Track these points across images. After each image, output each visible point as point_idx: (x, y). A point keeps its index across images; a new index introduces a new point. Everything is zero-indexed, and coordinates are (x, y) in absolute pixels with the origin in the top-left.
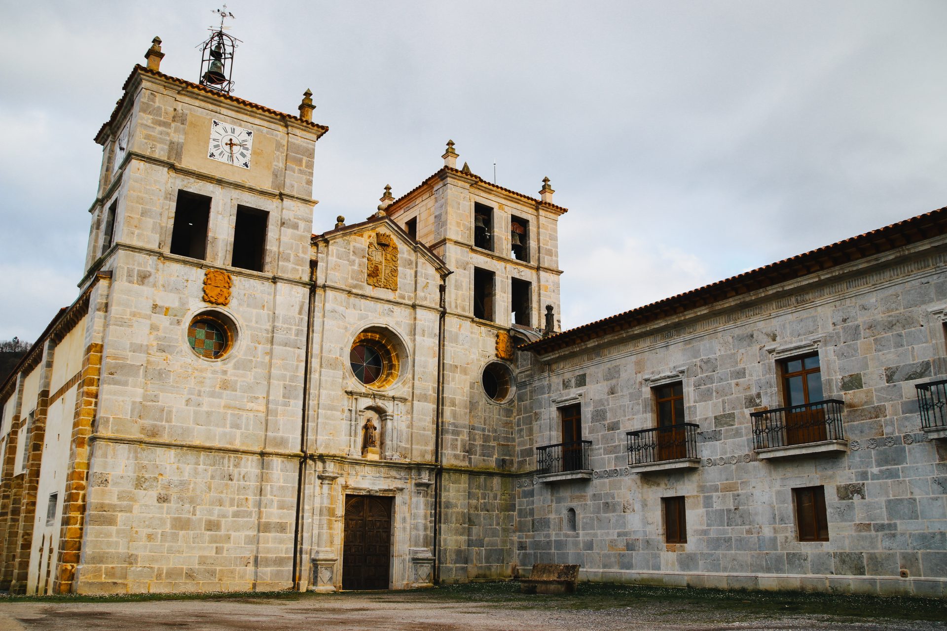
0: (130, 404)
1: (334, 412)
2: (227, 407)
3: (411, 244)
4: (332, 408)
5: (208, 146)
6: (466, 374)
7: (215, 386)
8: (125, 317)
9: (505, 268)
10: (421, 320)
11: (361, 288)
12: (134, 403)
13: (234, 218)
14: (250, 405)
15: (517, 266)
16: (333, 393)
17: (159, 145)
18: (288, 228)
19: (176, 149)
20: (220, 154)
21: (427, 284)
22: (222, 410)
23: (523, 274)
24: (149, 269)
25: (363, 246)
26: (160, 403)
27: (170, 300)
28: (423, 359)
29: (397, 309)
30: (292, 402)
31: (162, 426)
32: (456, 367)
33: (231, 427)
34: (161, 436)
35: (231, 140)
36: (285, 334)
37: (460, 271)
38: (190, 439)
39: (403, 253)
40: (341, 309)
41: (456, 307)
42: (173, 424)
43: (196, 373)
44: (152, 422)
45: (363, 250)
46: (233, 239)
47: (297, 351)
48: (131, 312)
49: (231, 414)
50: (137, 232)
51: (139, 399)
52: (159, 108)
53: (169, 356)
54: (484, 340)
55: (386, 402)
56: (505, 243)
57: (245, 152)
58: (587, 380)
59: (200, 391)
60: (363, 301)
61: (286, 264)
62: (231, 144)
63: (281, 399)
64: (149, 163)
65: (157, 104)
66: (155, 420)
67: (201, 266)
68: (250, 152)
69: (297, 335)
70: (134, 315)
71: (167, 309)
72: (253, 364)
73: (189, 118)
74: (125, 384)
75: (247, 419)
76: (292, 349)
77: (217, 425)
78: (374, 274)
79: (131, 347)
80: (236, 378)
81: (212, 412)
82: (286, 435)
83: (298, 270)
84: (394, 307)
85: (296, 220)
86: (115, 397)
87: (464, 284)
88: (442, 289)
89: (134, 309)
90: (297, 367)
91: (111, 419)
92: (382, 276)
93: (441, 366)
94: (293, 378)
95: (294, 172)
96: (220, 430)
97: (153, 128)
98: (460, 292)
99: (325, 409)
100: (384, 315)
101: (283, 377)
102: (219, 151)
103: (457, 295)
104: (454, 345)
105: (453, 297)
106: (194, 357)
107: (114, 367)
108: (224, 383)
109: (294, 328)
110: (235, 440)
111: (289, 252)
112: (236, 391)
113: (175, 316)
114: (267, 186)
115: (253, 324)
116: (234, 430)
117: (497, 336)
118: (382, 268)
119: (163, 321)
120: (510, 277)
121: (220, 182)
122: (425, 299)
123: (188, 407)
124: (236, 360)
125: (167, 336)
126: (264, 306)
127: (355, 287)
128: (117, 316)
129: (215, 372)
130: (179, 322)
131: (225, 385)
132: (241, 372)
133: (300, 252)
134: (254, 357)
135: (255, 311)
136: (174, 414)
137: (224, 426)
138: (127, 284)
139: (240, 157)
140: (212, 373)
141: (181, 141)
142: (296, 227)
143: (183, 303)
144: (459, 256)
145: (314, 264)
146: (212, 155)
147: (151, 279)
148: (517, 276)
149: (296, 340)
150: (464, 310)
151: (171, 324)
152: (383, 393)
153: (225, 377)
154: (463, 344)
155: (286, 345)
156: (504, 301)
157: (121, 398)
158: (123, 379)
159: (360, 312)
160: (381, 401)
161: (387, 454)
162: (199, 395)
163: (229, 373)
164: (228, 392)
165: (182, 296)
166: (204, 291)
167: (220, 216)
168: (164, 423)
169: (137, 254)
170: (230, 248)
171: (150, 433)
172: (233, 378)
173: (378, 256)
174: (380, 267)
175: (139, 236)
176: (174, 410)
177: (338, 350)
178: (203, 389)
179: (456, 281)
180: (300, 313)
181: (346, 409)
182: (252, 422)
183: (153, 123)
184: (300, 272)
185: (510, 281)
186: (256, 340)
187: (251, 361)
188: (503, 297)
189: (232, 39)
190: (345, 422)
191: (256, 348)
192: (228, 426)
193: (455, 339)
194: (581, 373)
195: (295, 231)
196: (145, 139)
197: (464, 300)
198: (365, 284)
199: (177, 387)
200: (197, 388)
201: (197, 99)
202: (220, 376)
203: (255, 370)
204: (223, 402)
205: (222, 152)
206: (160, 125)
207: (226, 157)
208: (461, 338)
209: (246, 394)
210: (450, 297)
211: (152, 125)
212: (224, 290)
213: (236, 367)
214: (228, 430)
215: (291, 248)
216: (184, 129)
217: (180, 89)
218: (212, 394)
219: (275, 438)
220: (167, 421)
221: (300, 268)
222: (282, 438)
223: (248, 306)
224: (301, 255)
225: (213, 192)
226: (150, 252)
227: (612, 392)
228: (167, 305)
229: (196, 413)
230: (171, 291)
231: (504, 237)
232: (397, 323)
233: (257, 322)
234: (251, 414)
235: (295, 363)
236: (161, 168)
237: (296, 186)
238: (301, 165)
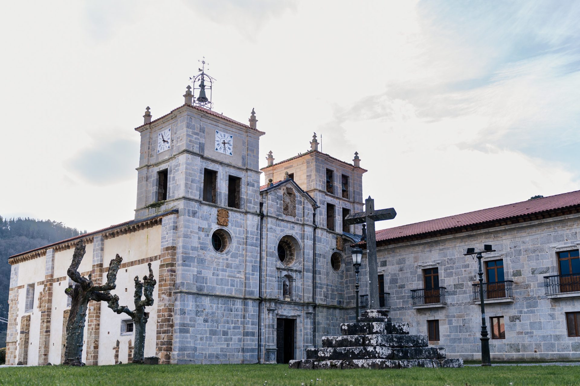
0: (192, 276)
1: (273, 278)
2: (229, 276)
3: (301, 193)
4: (272, 276)
5: (215, 145)
6: (325, 259)
7: (224, 266)
8: (188, 233)
9: (340, 202)
10: (306, 232)
11: (281, 216)
12: (194, 275)
13: (228, 182)
14: (238, 275)
15: (344, 202)
16: (272, 269)
17: (195, 145)
18: (250, 186)
19: (202, 147)
20: (220, 149)
21: (308, 214)
22: (227, 278)
23: (347, 205)
24: (196, 209)
25: (281, 195)
26: (202, 275)
27: (205, 225)
28: (308, 251)
29: (296, 226)
30: (255, 273)
31: (204, 286)
32: (321, 255)
33: (231, 286)
34: (204, 291)
35: (224, 141)
36: (252, 240)
37: (321, 206)
38: (215, 292)
39: (298, 198)
40: (274, 227)
41: (320, 224)
42: (208, 285)
43: (216, 260)
44: (199, 284)
45: (281, 196)
46: (227, 193)
47: (257, 248)
48: (190, 231)
49: (231, 279)
50: (190, 191)
51: (195, 273)
52: (194, 125)
53: (205, 252)
54: (331, 240)
55: (292, 273)
56: (339, 189)
57: (230, 147)
58: (387, 263)
59: (218, 269)
60: (282, 223)
61: (250, 205)
62: (224, 143)
63: (251, 272)
64: (193, 155)
65: (193, 123)
66: (201, 283)
67: (216, 207)
68: (232, 147)
69: (256, 240)
70: (191, 232)
71: (203, 229)
72: (238, 255)
73: (206, 130)
74: (190, 266)
75: (237, 282)
76: (255, 248)
77: (225, 285)
78: (286, 209)
79: (191, 248)
80: (232, 262)
81: (223, 279)
82: (253, 290)
83: (255, 208)
84: (295, 225)
85: (253, 182)
86: (186, 273)
87: (323, 212)
88: (314, 215)
89: (191, 230)
90: (257, 256)
91: (185, 283)
92: (290, 210)
93: (314, 254)
94: (255, 262)
95: (251, 157)
96: (226, 287)
97: (192, 136)
98: (322, 217)
99: (269, 277)
100: (291, 229)
101: (251, 262)
102: (220, 147)
103: (320, 218)
104: (320, 244)
105: (319, 219)
106: (215, 252)
107: (185, 258)
108: (227, 265)
109: (255, 237)
110: (232, 292)
111: (251, 199)
112: (232, 268)
113: (206, 232)
114: (240, 165)
115: (238, 235)
116: (232, 287)
117: (337, 239)
118: (289, 205)
119: (202, 234)
120: (341, 207)
121: (221, 163)
122: (308, 221)
123: (213, 277)
124: (231, 253)
125: (204, 242)
126: (241, 226)
127: (279, 215)
128: (185, 233)
129: (223, 259)
130: (208, 235)
131: (228, 266)
132: (234, 259)
133: (256, 198)
134: (239, 252)
135: (238, 229)
136: (208, 280)
137: (228, 286)
138: (188, 217)
139: (228, 150)
140: (222, 260)
141: (204, 142)
142: (253, 186)
143: (209, 226)
144: (321, 198)
145: (261, 204)
146: (217, 149)
147: (197, 214)
148: (344, 207)
149: (256, 243)
150: (323, 226)
151: (205, 236)
152: (291, 268)
153: (228, 262)
154: (323, 243)
155: (252, 245)
156: (339, 220)
157: (189, 273)
158: (189, 263)
159: (281, 228)
160: (291, 272)
161: (293, 298)
162: (218, 271)
163: (229, 260)
164: (229, 269)
165: (209, 222)
166: (218, 220)
167: (222, 181)
168: (204, 284)
169: (191, 202)
170: (227, 197)
171: (199, 289)
172: (231, 262)
173: (288, 200)
174: (288, 205)
175: (191, 192)
176: (208, 278)
177: (273, 247)
178: (219, 268)
179: (320, 211)
180: (257, 230)
181: (277, 276)
182: (239, 284)
183: (192, 134)
184: (256, 209)
185: (342, 210)
186: (239, 243)
187: (237, 253)
188: (339, 218)
189: (210, 78)
190: (276, 283)
191: (239, 247)
192: (230, 285)
193: (320, 241)
194: (384, 260)
195: (253, 188)
196: (189, 142)
197: (323, 221)
198: (283, 214)
199: (209, 267)
200: (217, 267)
201: (209, 119)
202: (225, 261)
203: (240, 258)
204: (227, 274)
205: (221, 147)
206: (195, 135)
207: (222, 150)
208: (322, 240)
209: (236, 270)
210: (317, 219)
211: (192, 135)
212: (226, 219)
213: (232, 257)
214: (229, 287)
215: (252, 197)
216: (204, 136)
217: (203, 115)
218: (223, 270)
219: (249, 291)
220: (206, 284)
221: (256, 207)
222: (252, 291)
223: (235, 226)
224: (256, 200)
225: (218, 169)
226: (196, 201)
227: (401, 270)
228: (203, 227)
229: (217, 279)
230: (204, 220)
231: (338, 186)
232: (296, 233)
233: (239, 234)
234: (238, 280)
235: (256, 254)
236: (198, 157)
237: (252, 164)
238: (254, 153)
